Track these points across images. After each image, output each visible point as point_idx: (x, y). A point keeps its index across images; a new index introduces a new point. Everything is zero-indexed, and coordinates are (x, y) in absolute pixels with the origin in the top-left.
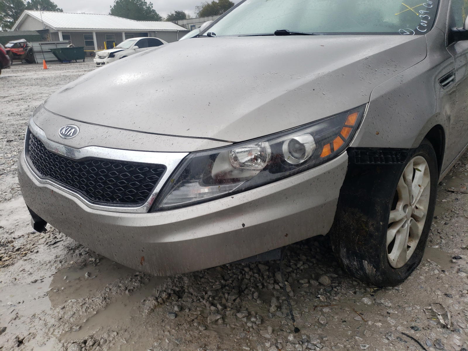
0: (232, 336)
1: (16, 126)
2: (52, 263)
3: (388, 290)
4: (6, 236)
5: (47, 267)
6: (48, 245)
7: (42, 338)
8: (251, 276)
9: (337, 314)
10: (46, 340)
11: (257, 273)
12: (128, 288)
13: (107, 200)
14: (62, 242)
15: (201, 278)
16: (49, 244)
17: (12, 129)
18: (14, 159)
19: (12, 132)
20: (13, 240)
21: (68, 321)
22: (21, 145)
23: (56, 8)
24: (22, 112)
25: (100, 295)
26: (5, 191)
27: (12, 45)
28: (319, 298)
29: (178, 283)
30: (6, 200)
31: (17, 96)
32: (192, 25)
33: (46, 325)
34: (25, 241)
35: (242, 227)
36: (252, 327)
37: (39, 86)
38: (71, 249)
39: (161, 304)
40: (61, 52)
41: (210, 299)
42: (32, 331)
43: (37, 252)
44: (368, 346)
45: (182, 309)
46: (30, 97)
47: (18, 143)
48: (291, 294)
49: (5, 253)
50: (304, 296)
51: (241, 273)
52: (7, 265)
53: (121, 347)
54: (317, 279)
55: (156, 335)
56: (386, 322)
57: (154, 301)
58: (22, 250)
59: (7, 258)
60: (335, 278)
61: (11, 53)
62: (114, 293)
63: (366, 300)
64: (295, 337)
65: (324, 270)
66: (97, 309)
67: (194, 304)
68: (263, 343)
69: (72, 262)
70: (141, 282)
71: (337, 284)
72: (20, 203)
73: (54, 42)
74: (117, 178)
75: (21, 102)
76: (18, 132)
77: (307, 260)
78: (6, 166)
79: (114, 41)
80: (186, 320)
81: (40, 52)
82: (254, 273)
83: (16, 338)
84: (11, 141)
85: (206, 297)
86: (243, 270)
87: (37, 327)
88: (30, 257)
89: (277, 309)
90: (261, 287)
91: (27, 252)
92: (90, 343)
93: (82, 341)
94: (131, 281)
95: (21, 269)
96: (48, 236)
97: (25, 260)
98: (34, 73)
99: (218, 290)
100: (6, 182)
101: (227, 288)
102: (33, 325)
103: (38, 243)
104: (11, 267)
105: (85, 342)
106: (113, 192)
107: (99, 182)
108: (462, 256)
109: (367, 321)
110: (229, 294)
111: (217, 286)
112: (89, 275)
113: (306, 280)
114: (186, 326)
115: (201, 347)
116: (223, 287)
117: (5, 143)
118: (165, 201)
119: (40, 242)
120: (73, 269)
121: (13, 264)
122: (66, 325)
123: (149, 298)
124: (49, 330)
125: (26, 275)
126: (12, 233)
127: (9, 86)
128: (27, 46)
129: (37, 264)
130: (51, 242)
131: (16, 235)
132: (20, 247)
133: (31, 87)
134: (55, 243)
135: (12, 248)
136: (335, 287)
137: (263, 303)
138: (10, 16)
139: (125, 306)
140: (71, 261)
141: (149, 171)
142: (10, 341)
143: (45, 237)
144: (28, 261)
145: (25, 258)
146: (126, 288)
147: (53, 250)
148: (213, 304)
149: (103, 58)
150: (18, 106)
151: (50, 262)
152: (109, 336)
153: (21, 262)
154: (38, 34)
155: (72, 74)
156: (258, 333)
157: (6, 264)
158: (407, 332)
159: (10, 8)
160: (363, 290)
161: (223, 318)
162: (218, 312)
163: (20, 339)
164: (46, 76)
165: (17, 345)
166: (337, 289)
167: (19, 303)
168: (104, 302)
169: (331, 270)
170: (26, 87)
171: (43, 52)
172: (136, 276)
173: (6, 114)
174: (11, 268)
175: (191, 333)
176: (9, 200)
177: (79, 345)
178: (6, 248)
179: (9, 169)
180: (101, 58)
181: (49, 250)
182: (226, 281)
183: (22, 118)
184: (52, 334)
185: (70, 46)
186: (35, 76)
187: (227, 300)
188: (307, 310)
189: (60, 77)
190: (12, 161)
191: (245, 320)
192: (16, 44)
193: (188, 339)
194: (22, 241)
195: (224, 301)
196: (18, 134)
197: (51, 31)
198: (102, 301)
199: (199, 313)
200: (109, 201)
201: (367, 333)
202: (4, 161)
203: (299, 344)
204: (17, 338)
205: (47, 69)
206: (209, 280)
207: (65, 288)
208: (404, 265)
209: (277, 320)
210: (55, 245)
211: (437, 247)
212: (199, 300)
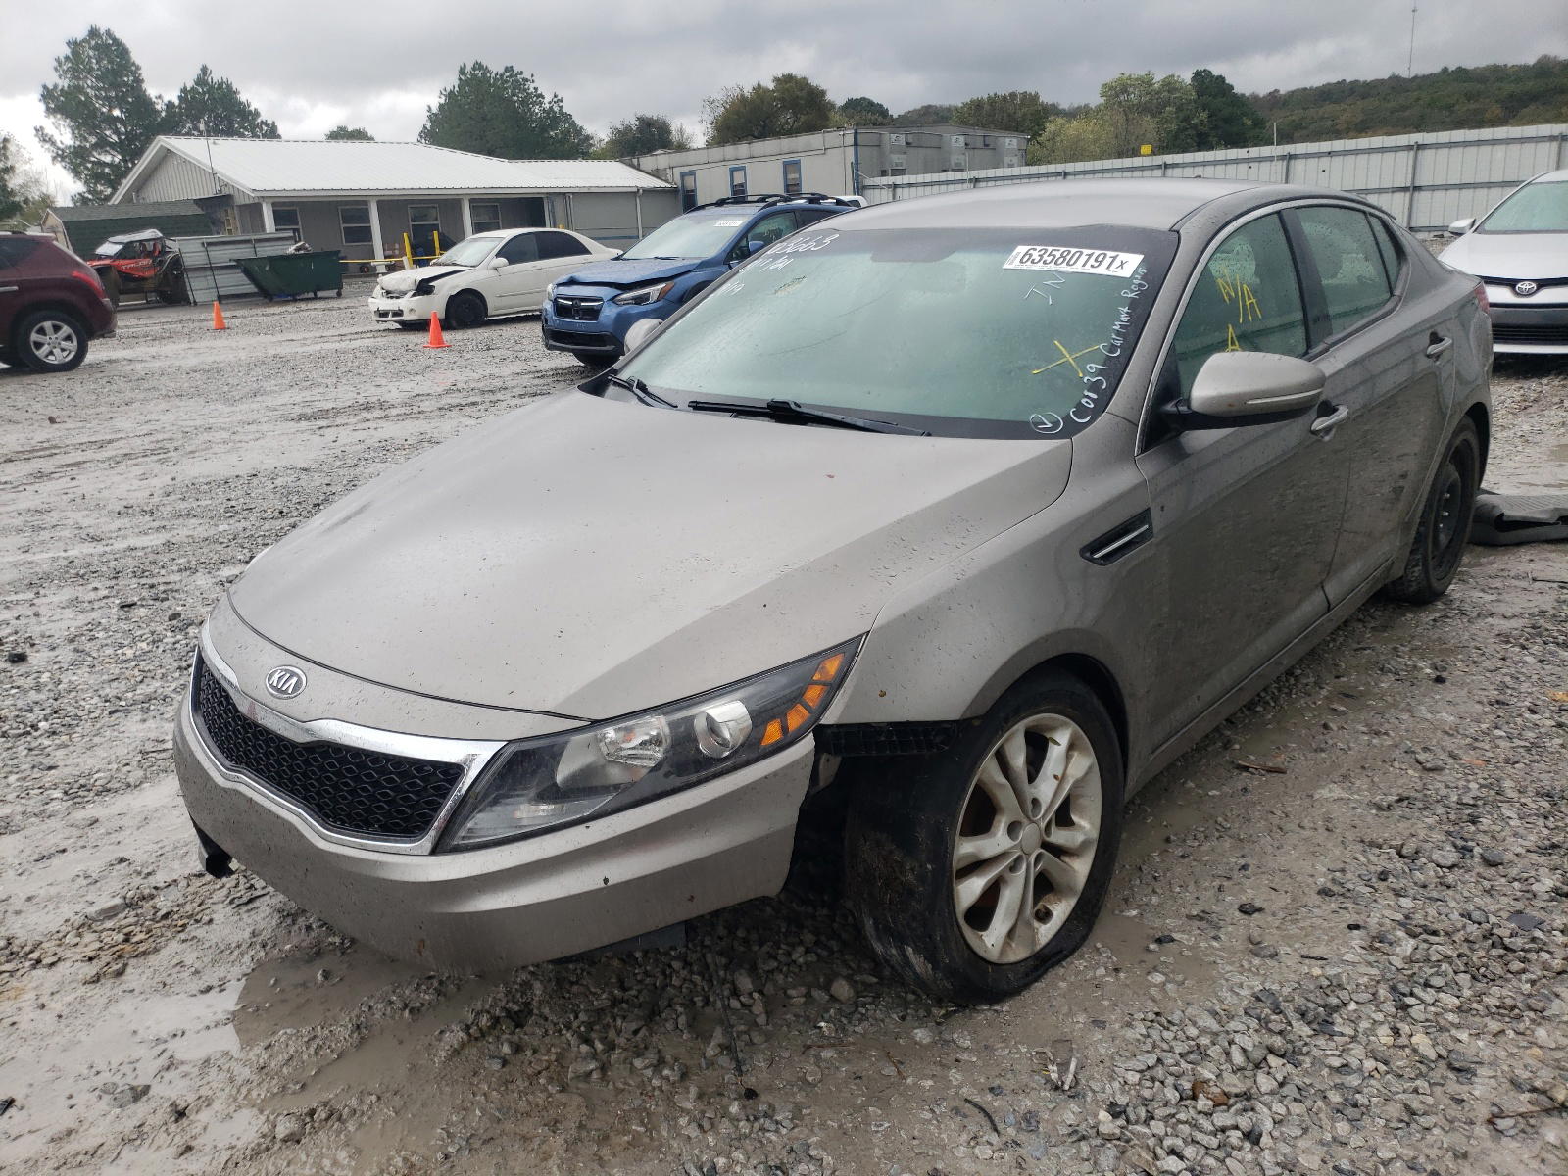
0: (613, 1104)
1: (141, 553)
2: (244, 946)
3: (978, 1012)
4: (137, 881)
5: (233, 957)
6: (234, 905)
7: (224, 1106)
8: (685, 980)
9: (848, 1062)
10: (233, 1108)
11: (699, 974)
12: (410, 1005)
13: (357, 826)
14: (268, 897)
15: (572, 983)
16: (237, 902)
17: (130, 562)
18: (143, 663)
19: (131, 575)
20: (154, 892)
21: (277, 1074)
22: (157, 619)
23: (254, 119)
24: (156, 500)
25: (347, 1019)
26: (125, 762)
27: (119, 247)
28: (821, 1028)
29: (519, 994)
30: (129, 785)
31: (139, 441)
32: (686, 169)
33: (232, 1080)
34: (180, 895)
35: (603, 885)
36: (660, 1088)
37: (202, 400)
38: (288, 916)
39: (477, 1039)
40: (267, 268)
41: (583, 1029)
42: (204, 1091)
43: (210, 921)
44: (886, 1125)
45: (518, 1049)
46: (176, 444)
47: (151, 612)
48: (762, 1020)
49: (136, 924)
50: (788, 1026)
51: (664, 973)
52: (144, 953)
53: (383, 1125)
54: (827, 988)
55: (458, 1102)
56: (945, 1078)
57: (461, 1034)
58: (176, 917)
59: (142, 936)
60: (871, 985)
61: (113, 275)
62: (378, 1016)
63: (922, 1035)
64: (743, 1107)
65: (853, 965)
66: (340, 1049)
67: (547, 1040)
68: (675, 1119)
69: (288, 947)
70: (439, 992)
71: (870, 999)
72: (165, 793)
73: (248, 238)
74: (376, 784)
75: (151, 463)
76: (147, 574)
77: (817, 943)
78: (123, 686)
79: (435, 227)
80: (524, 1073)
81: (203, 269)
82: (692, 973)
83: (172, 1105)
84: (130, 606)
85: (575, 1025)
86: (670, 966)
87: (214, 1085)
88: (193, 934)
89: (722, 1052)
90: (699, 1004)
91: (186, 921)
92: (321, 1114)
93: (305, 1111)
94: (416, 990)
95: (175, 961)
96: (234, 883)
97: (184, 941)
98: (185, 345)
99: (602, 1010)
100: (126, 735)
101: (624, 1005)
102: (204, 1081)
103: (210, 901)
104: (152, 957)
105: (311, 1113)
106: (368, 811)
107: (342, 790)
108: (1175, 936)
109: (904, 1078)
110: (624, 1018)
111: (602, 1000)
112: (327, 975)
113: (803, 990)
114: (522, 1084)
115: (545, 1125)
116: (615, 1002)
117: (114, 611)
118: (462, 832)
119: (215, 898)
120: (289, 961)
121: (156, 950)
122: (275, 1082)
123: (453, 1027)
124: (239, 1091)
125: (187, 974)
126: (149, 874)
127: (112, 398)
128: (163, 252)
129: (210, 951)
130: (241, 897)
131: (159, 879)
132: (169, 910)
133: (177, 401)
134: (251, 900)
135: (153, 912)
136: (864, 1005)
137: (697, 1038)
138: (113, 146)
139: (401, 1042)
140: (285, 944)
141: (434, 773)
142: (160, 1113)
143: (228, 886)
144: (189, 943)
145: (183, 936)
146: (406, 1006)
147: (245, 916)
148: (588, 1041)
149: (397, 298)
150: (143, 477)
151: (239, 946)
152: (361, 1102)
153: (174, 946)
154: (199, 211)
155: (300, 350)
156: (669, 1100)
157: (141, 949)
158: (977, 1099)
159: (112, 121)
160: (922, 1013)
161: (603, 1069)
162: (594, 1056)
163: (180, 1108)
164: (222, 358)
165: (173, 1119)
166: (867, 1010)
167: (175, 1035)
168: (355, 1035)
169: (866, 966)
170: (163, 405)
171: (211, 269)
172: (430, 978)
173: (110, 507)
174: (153, 959)
175: (531, 1097)
176: (136, 786)
177: (299, 1118)
178: (140, 911)
179: (130, 695)
180: (392, 297)
181: (236, 918)
182: (624, 989)
183: (156, 524)
184: (245, 1097)
185: (298, 249)
186: (192, 361)
187: (619, 1032)
188: (786, 1054)
189: (263, 362)
190: (136, 673)
191: (649, 1072)
192: (128, 246)
193: (522, 1110)
194: (175, 894)
195: (612, 1034)
196: (150, 581)
197: (240, 200)
198: (352, 1032)
199: (553, 1058)
200: (361, 828)
201: (896, 1100)
202: (117, 671)
203: (748, 1120)
204: (174, 1105)
205: (224, 329)
206: (588, 989)
207: (272, 1006)
208: (1030, 957)
209: (716, 1074)
210: (251, 906)
211: (1134, 913)
212: (560, 1031)
